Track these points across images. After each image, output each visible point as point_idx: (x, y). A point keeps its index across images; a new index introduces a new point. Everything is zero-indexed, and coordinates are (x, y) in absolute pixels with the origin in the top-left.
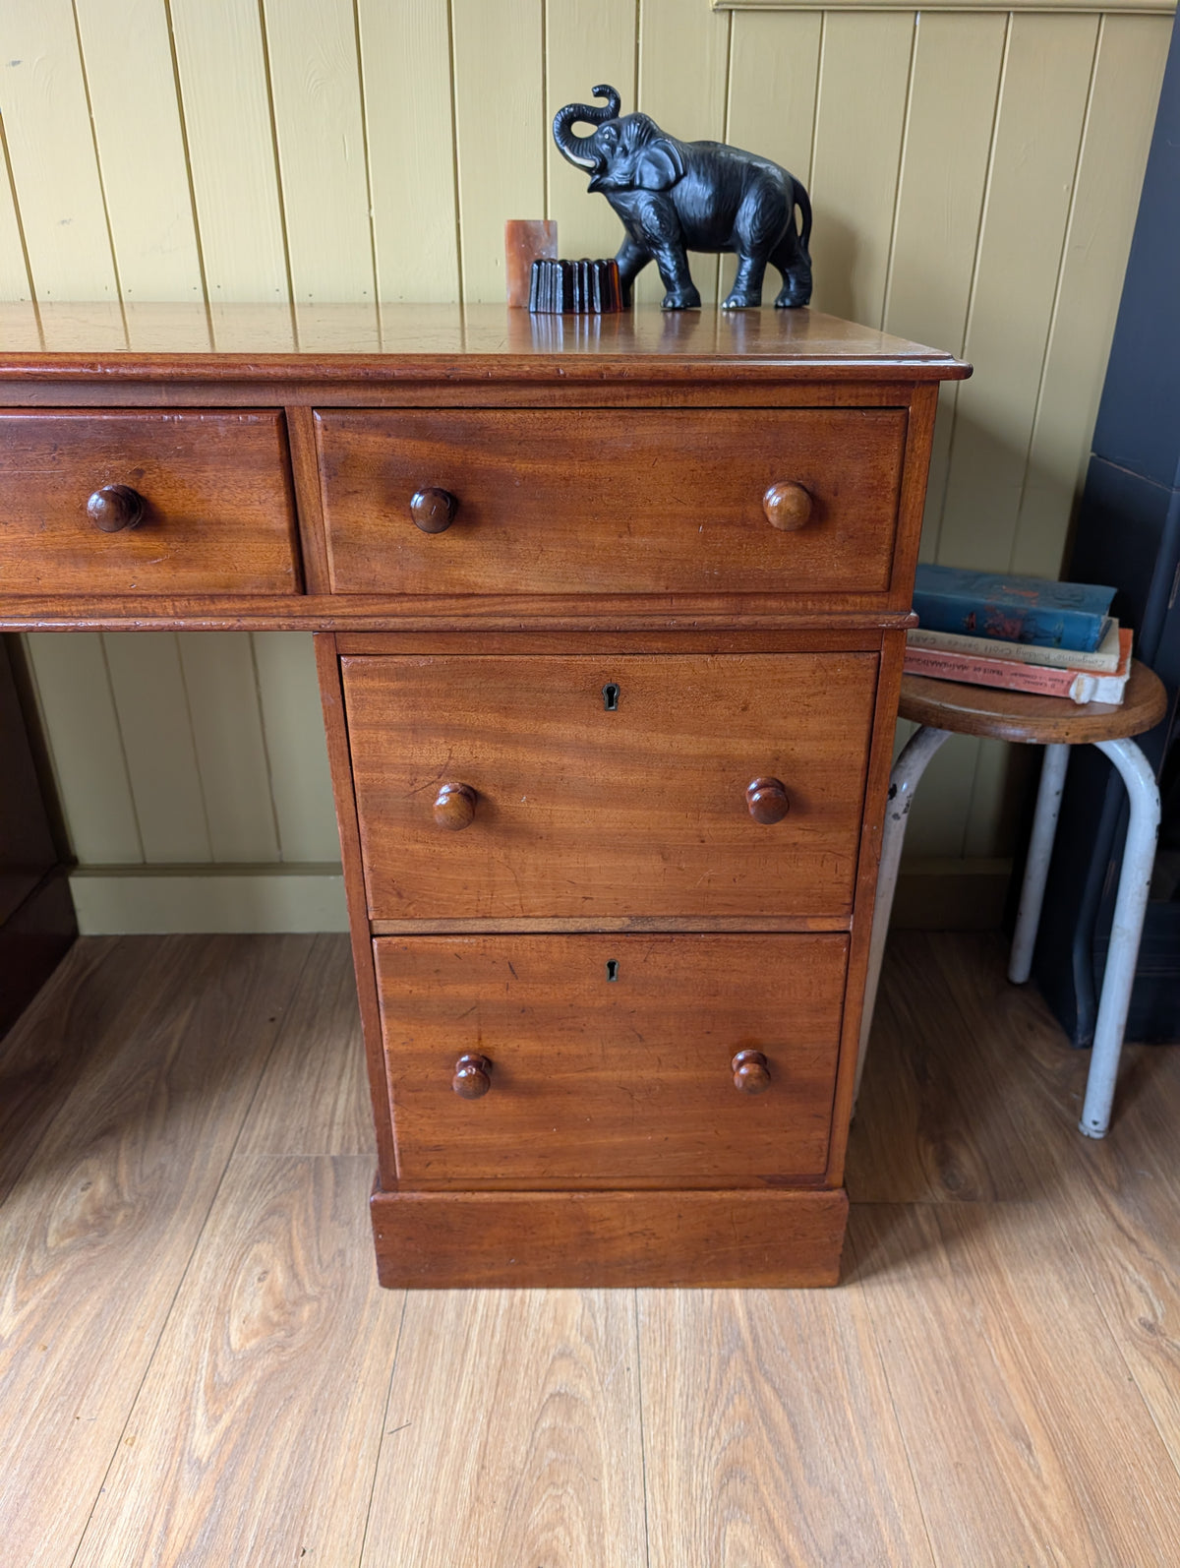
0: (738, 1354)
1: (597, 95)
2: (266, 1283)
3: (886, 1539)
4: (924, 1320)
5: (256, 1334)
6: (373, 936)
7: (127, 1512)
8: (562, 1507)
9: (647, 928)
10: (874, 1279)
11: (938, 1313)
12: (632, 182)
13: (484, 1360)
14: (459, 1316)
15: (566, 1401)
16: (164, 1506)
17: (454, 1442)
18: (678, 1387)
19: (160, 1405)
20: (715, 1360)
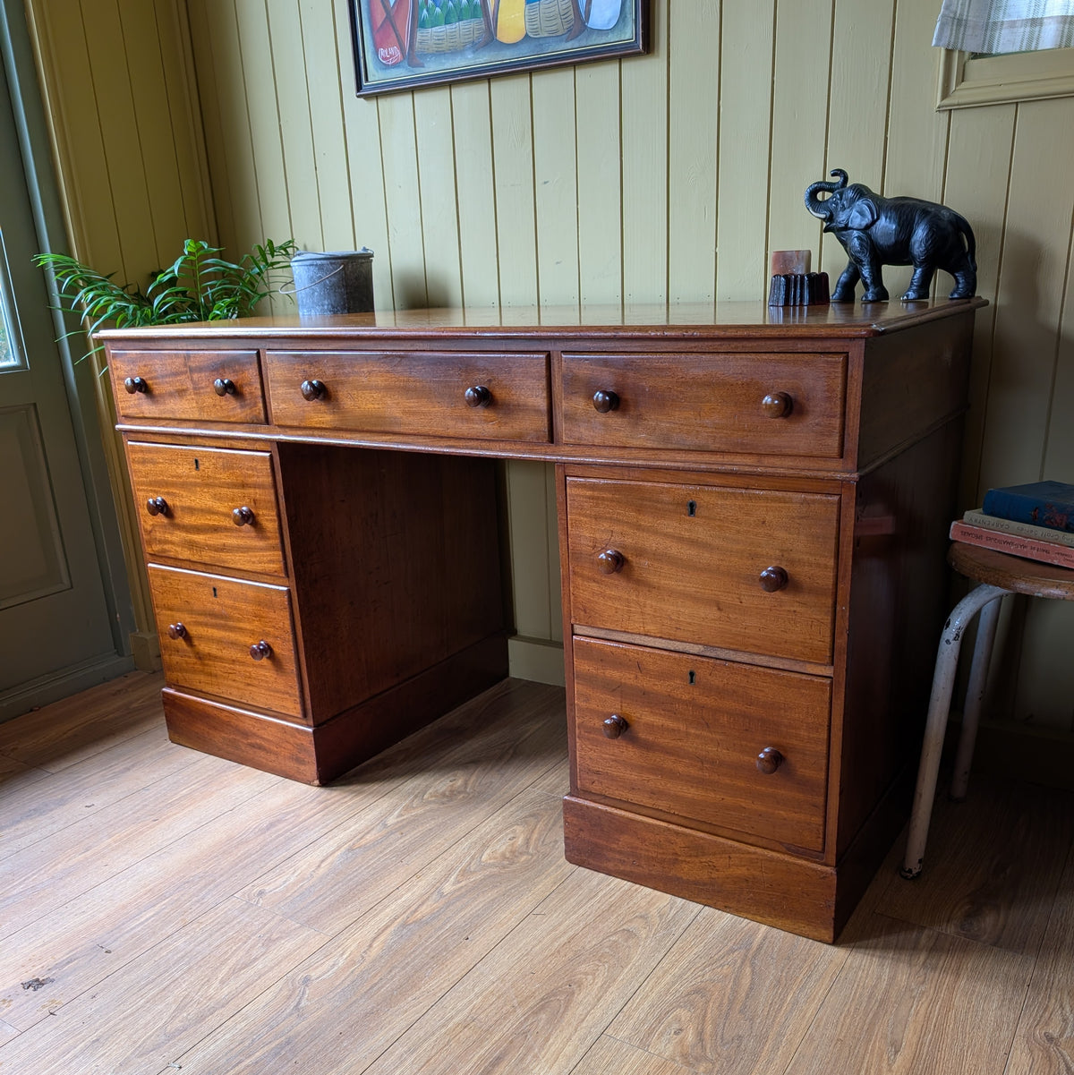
0: (743, 951)
1: (833, 175)
2: (511, 842)
3: (766, 1048)
4: (879, 978)
5: (495, 858)
6: (573, 634)
7: (403, 899)
8: (597, 970)
9: (713, 655)
10: (863, 950)
11: (892, 978)
12: (846, 225)
13: (599, 905)
14: (598, 884)
15: (630, 934)
16: (420, 902)
17: (562, 928)
18: (696, 950)
19: (439, 869)
20: (726, 949)
